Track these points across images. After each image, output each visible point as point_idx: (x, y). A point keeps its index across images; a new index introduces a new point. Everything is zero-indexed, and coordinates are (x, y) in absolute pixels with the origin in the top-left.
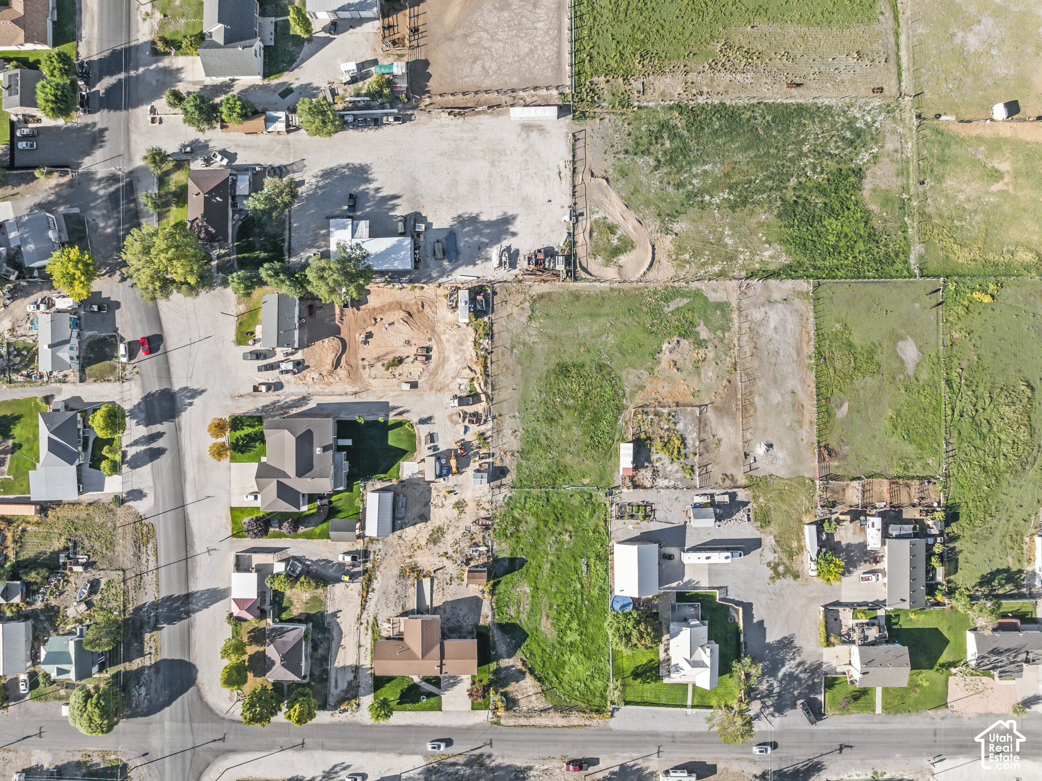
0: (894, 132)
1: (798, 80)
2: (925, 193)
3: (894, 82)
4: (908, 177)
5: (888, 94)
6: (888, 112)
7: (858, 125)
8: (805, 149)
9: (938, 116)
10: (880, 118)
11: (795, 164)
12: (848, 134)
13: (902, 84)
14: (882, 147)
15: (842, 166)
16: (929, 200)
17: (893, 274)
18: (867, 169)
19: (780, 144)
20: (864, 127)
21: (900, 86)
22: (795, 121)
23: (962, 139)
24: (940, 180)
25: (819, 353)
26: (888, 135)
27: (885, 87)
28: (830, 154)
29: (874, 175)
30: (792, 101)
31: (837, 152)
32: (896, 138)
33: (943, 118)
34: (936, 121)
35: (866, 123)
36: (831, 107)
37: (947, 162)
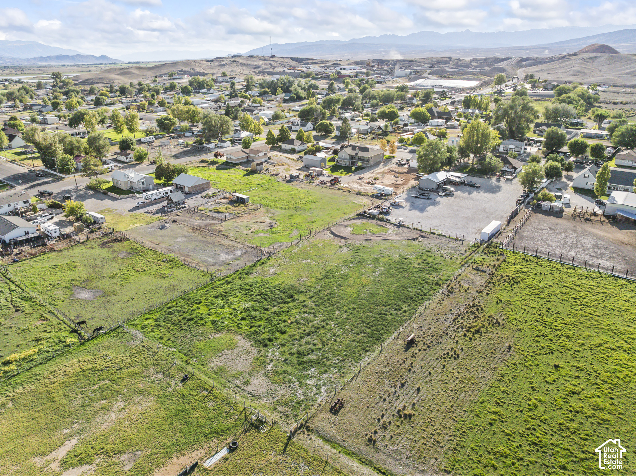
0: (270, 393)
1: (414, 350)
2: (172, 377)
3: (331, 430)
4: (207, 375)
5: (321, 416)
6: (298, 403)
7: (313, 369)
8: (332, 324)
9: (232, 449)
10: (300, 392)
11: (325, 311)
12: (311, 357)
13: (319, 441)
14: (265, 375)
15: (286, 336)
16: (161, 376)
17: (148, 316)
18: (259, 351)
19: (355, 312)
20: (305, 373)
21: (319, 436)
22: (368, 330)
23: (171, 453)
24: (163, 398)
25: (171, 261)
26: (272, 387)
27: (333, 418)
28: (309, 334)
29: (247, 352)
30: (393, 337)
31: (303, 341)
32: (261, 391)
33: (224, 452)
34: (230, 440)
35: (308, 377)
36: (358, 360)
37: (170, 417)
